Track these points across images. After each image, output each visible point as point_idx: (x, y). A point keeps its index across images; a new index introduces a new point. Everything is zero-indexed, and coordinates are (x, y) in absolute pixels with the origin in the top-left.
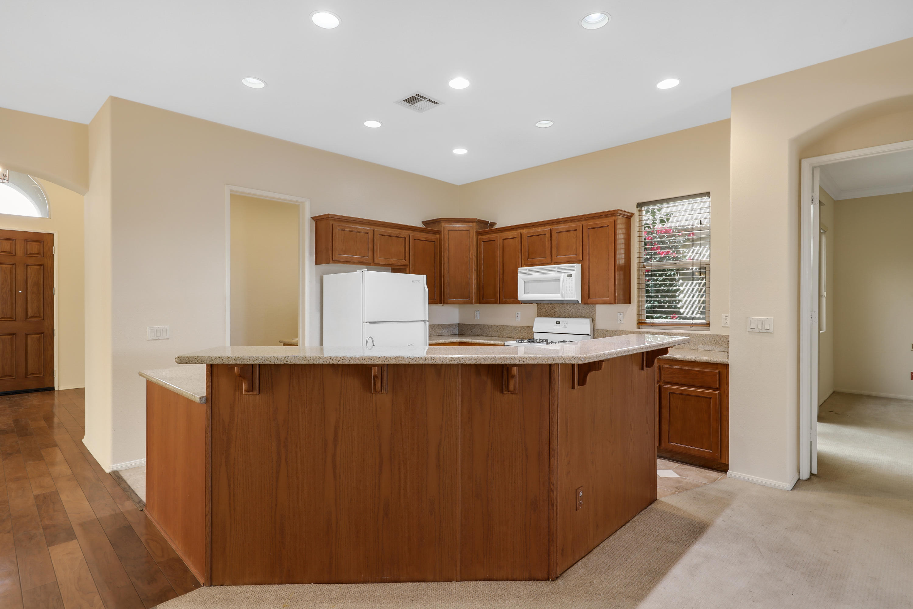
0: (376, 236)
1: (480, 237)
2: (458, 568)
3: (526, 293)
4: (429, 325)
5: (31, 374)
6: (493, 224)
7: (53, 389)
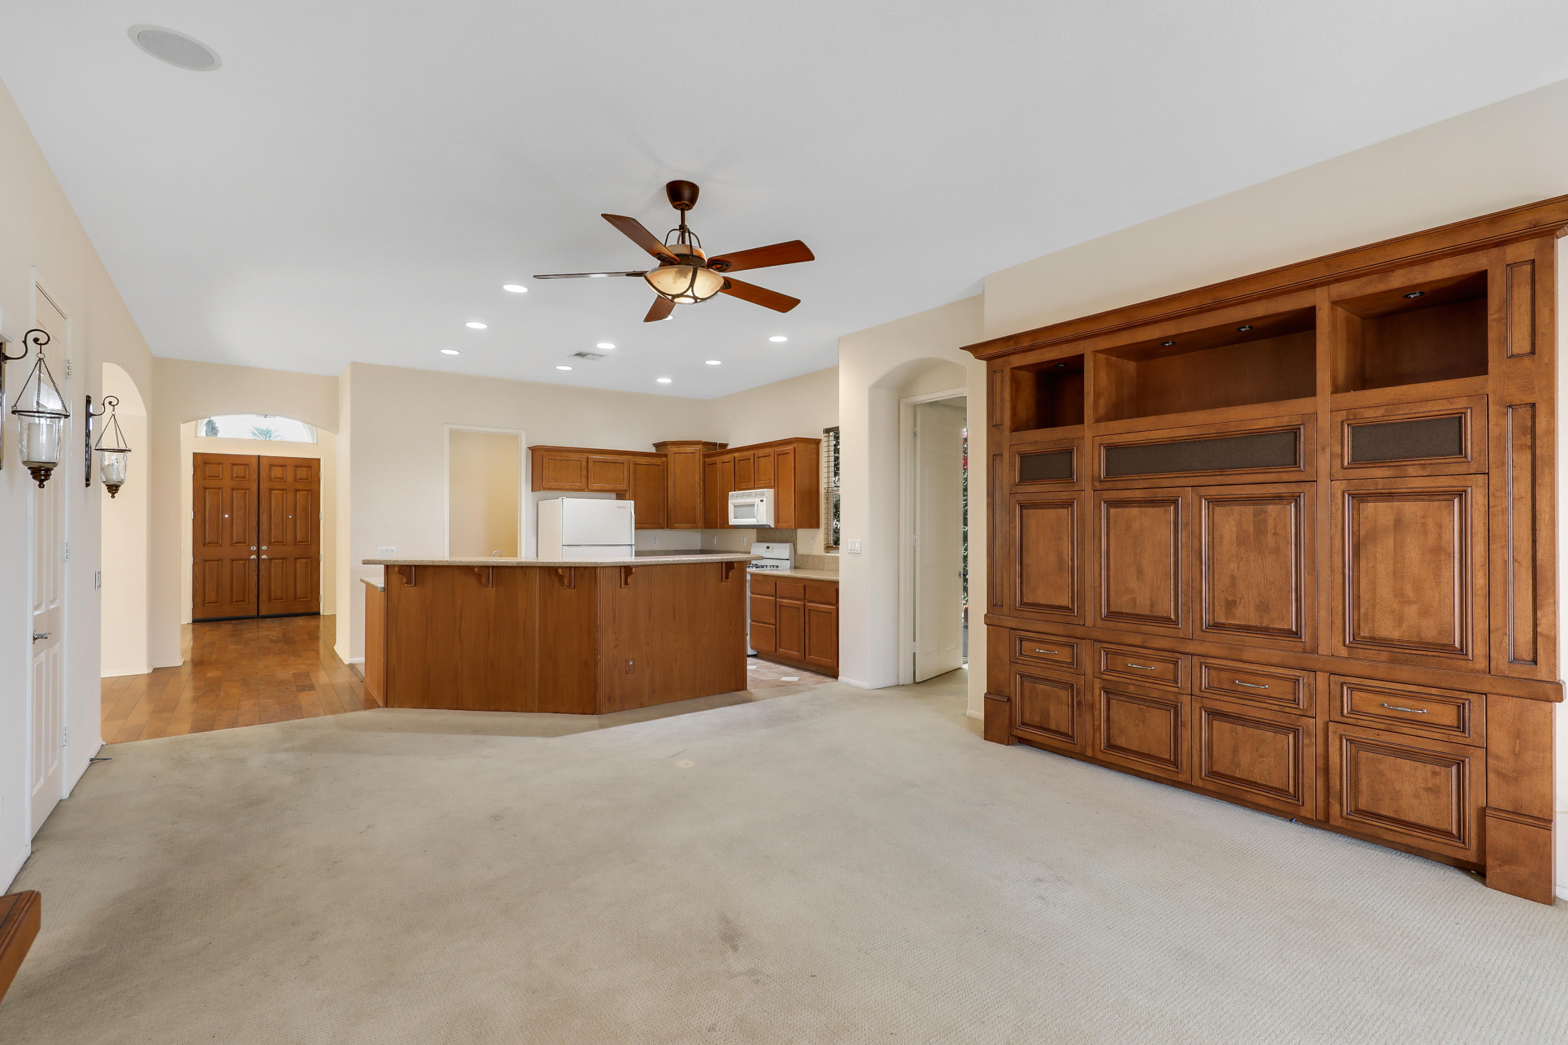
0: (591, 464)
1: (707, 459)
2: (537, 704)
3: (735, 518)
4: (635, 551)
5: (299, 598)
6: (726, 445)
7: (318, 613)
